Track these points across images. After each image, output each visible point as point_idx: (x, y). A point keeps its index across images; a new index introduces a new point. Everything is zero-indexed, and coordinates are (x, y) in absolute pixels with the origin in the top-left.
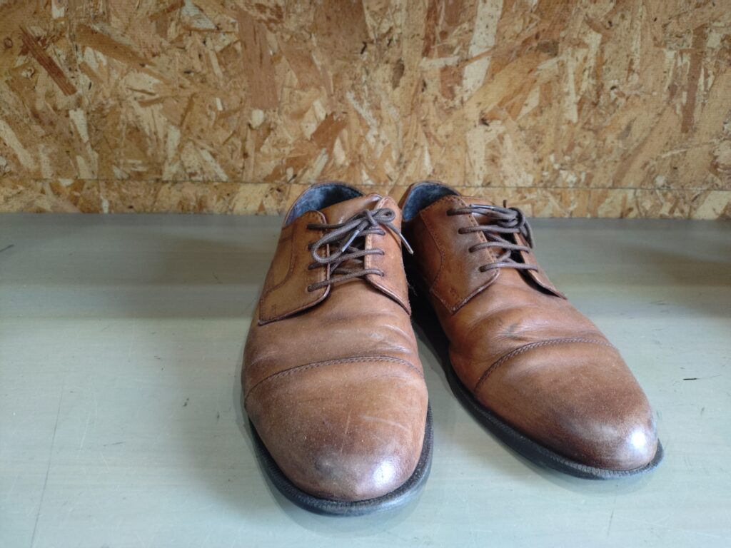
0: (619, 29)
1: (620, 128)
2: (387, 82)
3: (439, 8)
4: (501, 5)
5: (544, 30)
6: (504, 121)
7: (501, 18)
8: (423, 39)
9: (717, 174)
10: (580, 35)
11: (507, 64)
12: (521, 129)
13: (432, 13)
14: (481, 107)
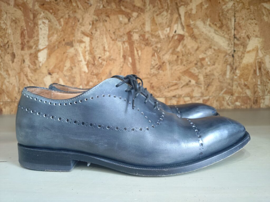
0: (96, 35)
1: (106, 74)
2: (10, 61)
3: (24, 33)
4: (47, 30)
5: (66, 38)
6: (58, 73)
7: (49, 34)
8: (21, 44)
9: (154, 91)
10: (81, 39)
11: (54, 51)
12: (65, 76)
13: (22, 34)
14: (48, 68)
